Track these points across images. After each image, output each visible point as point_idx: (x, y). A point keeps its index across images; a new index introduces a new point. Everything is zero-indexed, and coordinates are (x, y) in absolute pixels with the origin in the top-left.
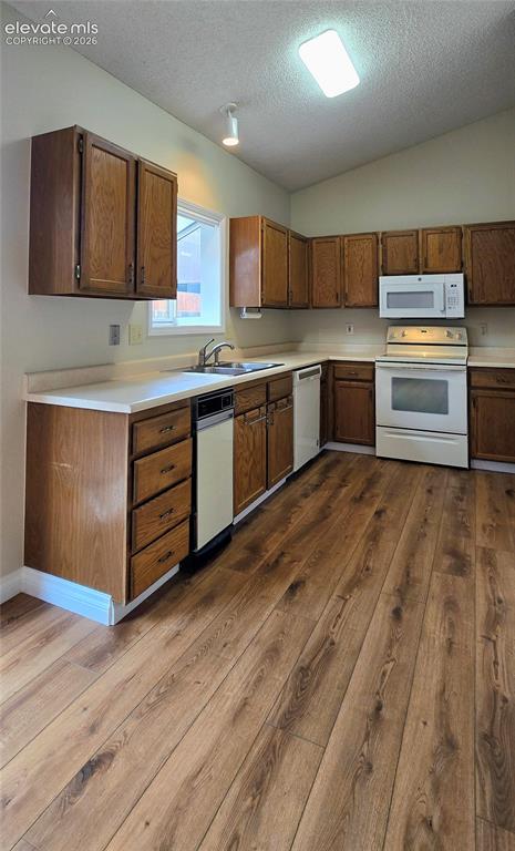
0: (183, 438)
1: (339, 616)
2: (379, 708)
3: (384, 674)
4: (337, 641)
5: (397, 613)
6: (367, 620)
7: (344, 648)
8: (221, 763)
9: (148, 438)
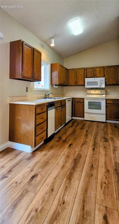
0: (45, 112)
1: (81, 150)
2: (92, 165)
3: (93, 160)
4: (81, 154)
5: (94, 149)
6: (87, 150)
7: (83, 155)
8: (61, 175)
9: (39, 111)
